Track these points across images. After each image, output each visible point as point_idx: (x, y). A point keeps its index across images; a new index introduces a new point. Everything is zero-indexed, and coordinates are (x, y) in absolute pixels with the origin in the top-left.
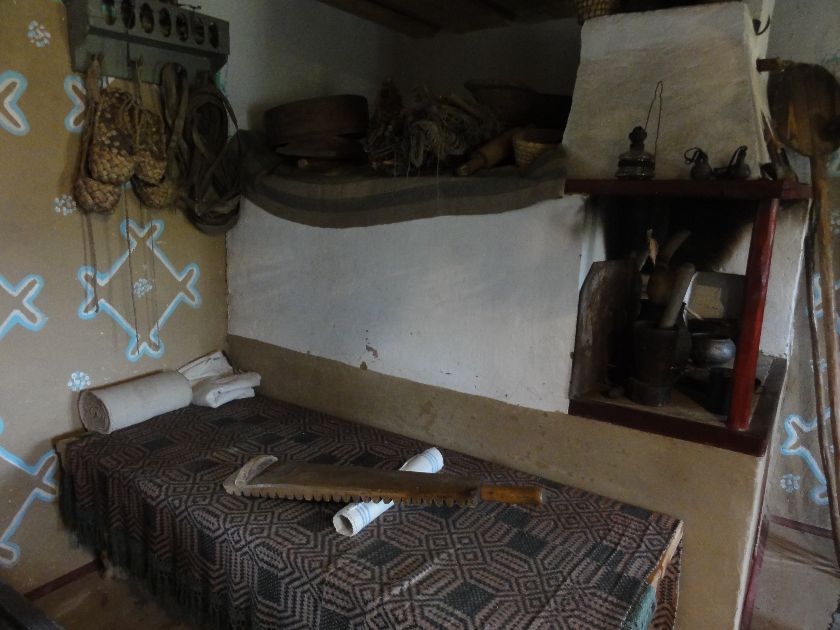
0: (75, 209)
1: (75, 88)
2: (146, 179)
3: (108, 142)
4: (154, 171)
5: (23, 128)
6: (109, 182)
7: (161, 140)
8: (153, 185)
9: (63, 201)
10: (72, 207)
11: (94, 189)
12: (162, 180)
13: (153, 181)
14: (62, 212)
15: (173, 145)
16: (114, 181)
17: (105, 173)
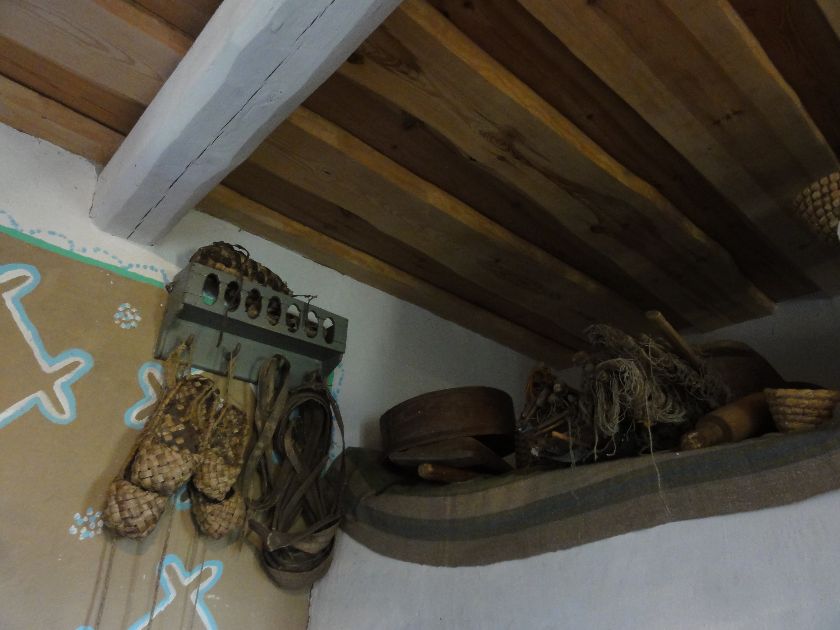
0: (99, 532)
1: (151, 377)
2: (207, 491)
3: (169, 438)
4: (219, 480)
5: (68, 415)
6: (152, 489)
7: (241, 444)
8: (215, 501)
9: (85, 519)
10: (96, 529)
11: (128, 496)
12: (230, 494)
13: (215, 495)
14: (79, 534)
15: (257, 453)
16: (159, 486)
17: (149, 474)
